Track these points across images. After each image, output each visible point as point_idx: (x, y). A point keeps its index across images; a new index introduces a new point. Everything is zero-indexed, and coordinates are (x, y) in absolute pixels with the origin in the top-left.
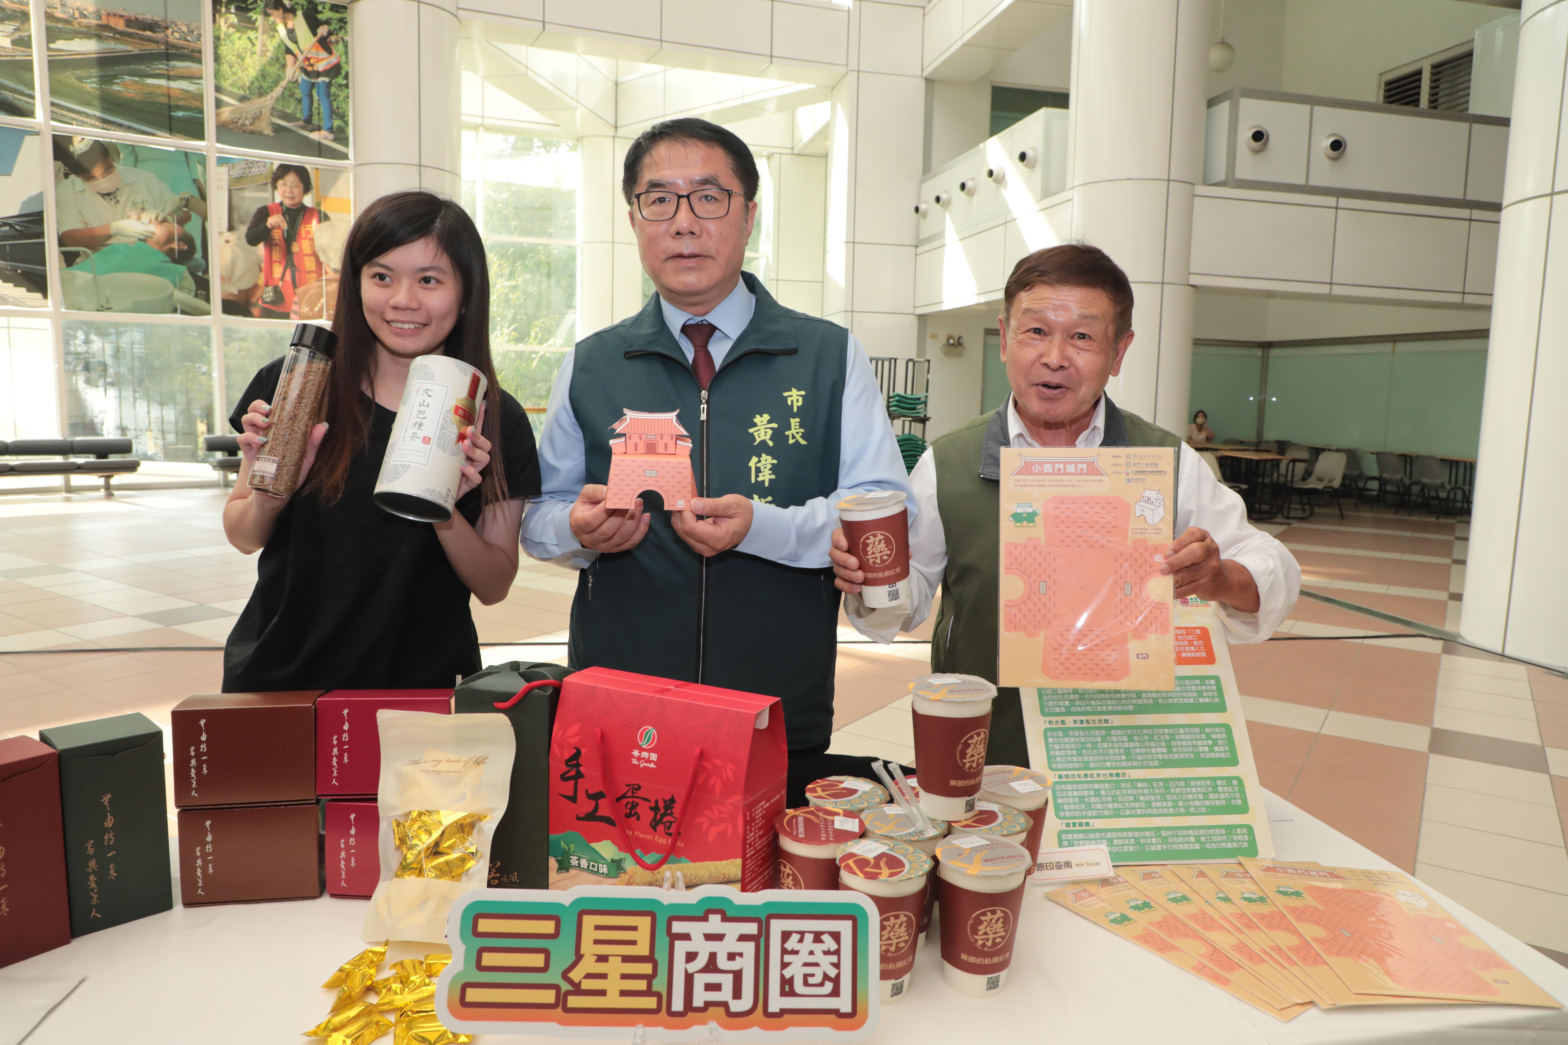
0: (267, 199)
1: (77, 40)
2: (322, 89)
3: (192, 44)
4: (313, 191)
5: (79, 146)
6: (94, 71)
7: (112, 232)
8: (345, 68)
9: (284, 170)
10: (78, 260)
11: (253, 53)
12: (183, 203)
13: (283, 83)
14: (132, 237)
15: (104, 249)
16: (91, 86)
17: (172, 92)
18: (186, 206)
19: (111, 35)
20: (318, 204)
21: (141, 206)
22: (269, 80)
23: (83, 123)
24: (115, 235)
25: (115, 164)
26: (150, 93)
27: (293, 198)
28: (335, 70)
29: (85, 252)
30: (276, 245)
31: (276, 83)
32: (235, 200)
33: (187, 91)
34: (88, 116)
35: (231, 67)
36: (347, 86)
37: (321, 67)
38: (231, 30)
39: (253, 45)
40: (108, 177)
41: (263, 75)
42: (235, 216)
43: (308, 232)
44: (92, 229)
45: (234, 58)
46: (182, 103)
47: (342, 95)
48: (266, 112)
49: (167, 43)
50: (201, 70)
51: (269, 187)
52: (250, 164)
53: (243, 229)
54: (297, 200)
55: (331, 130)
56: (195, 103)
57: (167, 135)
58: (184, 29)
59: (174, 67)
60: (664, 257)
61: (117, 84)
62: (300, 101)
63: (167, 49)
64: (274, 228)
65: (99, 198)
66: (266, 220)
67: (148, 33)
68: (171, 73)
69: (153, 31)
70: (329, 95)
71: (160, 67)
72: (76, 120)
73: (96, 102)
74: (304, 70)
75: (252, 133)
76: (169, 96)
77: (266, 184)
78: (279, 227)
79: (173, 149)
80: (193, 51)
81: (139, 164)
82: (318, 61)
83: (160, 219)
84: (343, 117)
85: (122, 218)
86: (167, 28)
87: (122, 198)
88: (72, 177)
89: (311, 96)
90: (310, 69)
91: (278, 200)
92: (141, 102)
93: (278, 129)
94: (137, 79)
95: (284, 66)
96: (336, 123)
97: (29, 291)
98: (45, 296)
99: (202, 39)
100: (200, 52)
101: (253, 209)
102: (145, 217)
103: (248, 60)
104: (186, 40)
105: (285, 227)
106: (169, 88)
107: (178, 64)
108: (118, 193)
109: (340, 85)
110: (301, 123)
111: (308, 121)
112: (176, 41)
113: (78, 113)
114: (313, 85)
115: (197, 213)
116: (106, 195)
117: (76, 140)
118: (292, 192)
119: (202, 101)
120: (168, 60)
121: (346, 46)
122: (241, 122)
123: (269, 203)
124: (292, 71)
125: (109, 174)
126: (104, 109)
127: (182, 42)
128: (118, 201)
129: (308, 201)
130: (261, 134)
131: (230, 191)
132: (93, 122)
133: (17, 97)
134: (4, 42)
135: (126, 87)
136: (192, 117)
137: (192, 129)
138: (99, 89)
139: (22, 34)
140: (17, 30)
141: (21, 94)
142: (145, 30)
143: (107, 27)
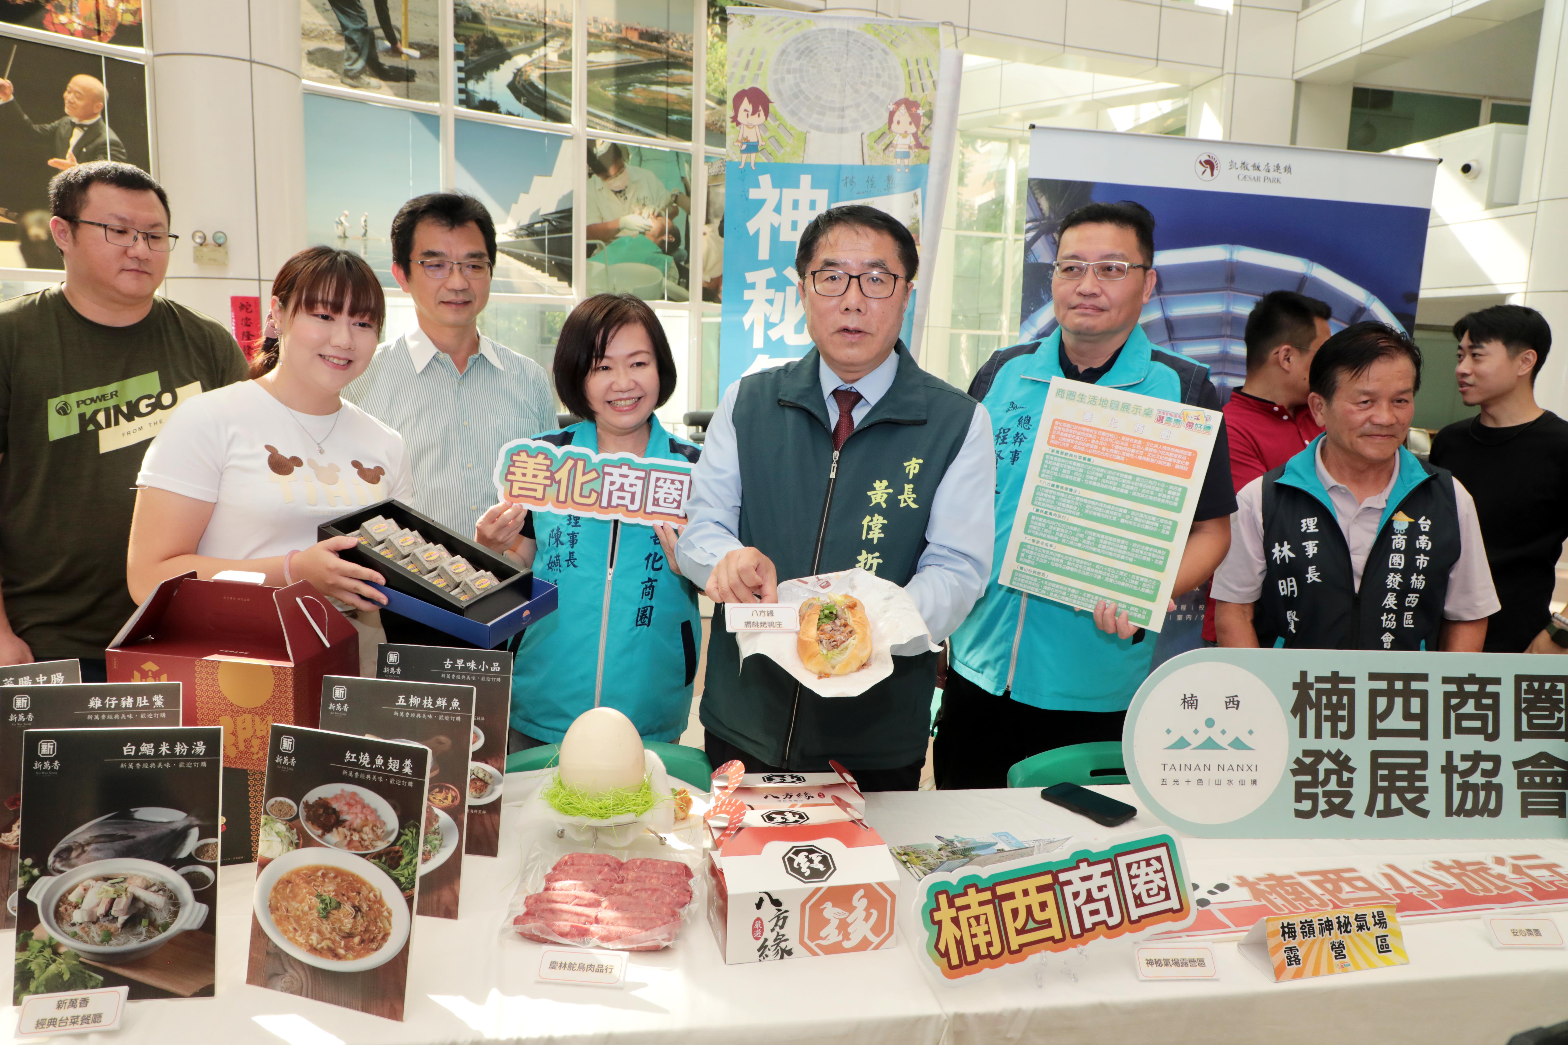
1: (603, 52)
3: (686, 53)
5: (601, 149)
7: (621, 225)
10: (595, 252)
12: (674, 199)
14: (635, 230)
15: (615, 241)
16: (610, 93)
17: (669, 97)
18: (675, 201)
19: (628, 46)
21: (642, 202)
23: (604, 128)
24: (623, 228)
25: (626, 164)
26: (654, 99)
29: (600, 245)
33: (680, 97)
34: (608, 120)
35: (714, 73)
38: (716, 39)
40: (620, 176)
44: (607, 223)
45: (717, 65)
46: (676, 107)
49: (668, 53)
50: (691, 77)
53: (717, 222)
56: (685, 107)
57: (664, 137)
58: (681, 39)
59: (672, 74)
60: (832, 330)
61: (630, 91)
63: (668, 58)
65: (613, 195)
67: (655, 44)
68: (670, 80)
69: (658, 42)
71: (662, 75)
72: (599, 124)
73: (613, 108)
76: (667, 101)
79: (668, 150)
80: (687, 59)
81: (643, 163)
83: (656, 214)
85: (629, 213)
86: (668, 39)
87: (629, 195)
88: (594, 176)
92: (648, 107)
94: (644, 86)
97: (559, 280)
98: (570, 285)
99: (694, 48)
100: (691, 60)
102: (647, 211)
104: (682, 49)
106: (667, 94)
107: (675, 71)
108: (627, 190)
112: (674, 51)
113: (601, 118)
115: (683, 208)
116: (618, 193)
117: (599, 142)
119: (691, 106)
120: (668, 68)
122: (719, 124)
125: (621, 173)
126: (619, 114)
127: (679, 52)
128: (626, 198)
132: (612, 126)
133: (559, 105)
134: (553, 57)
135: (636, 94)
136: (685, 120)
137: (683, 131)
138: (616, 96)
139: (567, 49)
140: (563, 45)
141: (562, 102)
142: (652, 41)
143: (625, 40)
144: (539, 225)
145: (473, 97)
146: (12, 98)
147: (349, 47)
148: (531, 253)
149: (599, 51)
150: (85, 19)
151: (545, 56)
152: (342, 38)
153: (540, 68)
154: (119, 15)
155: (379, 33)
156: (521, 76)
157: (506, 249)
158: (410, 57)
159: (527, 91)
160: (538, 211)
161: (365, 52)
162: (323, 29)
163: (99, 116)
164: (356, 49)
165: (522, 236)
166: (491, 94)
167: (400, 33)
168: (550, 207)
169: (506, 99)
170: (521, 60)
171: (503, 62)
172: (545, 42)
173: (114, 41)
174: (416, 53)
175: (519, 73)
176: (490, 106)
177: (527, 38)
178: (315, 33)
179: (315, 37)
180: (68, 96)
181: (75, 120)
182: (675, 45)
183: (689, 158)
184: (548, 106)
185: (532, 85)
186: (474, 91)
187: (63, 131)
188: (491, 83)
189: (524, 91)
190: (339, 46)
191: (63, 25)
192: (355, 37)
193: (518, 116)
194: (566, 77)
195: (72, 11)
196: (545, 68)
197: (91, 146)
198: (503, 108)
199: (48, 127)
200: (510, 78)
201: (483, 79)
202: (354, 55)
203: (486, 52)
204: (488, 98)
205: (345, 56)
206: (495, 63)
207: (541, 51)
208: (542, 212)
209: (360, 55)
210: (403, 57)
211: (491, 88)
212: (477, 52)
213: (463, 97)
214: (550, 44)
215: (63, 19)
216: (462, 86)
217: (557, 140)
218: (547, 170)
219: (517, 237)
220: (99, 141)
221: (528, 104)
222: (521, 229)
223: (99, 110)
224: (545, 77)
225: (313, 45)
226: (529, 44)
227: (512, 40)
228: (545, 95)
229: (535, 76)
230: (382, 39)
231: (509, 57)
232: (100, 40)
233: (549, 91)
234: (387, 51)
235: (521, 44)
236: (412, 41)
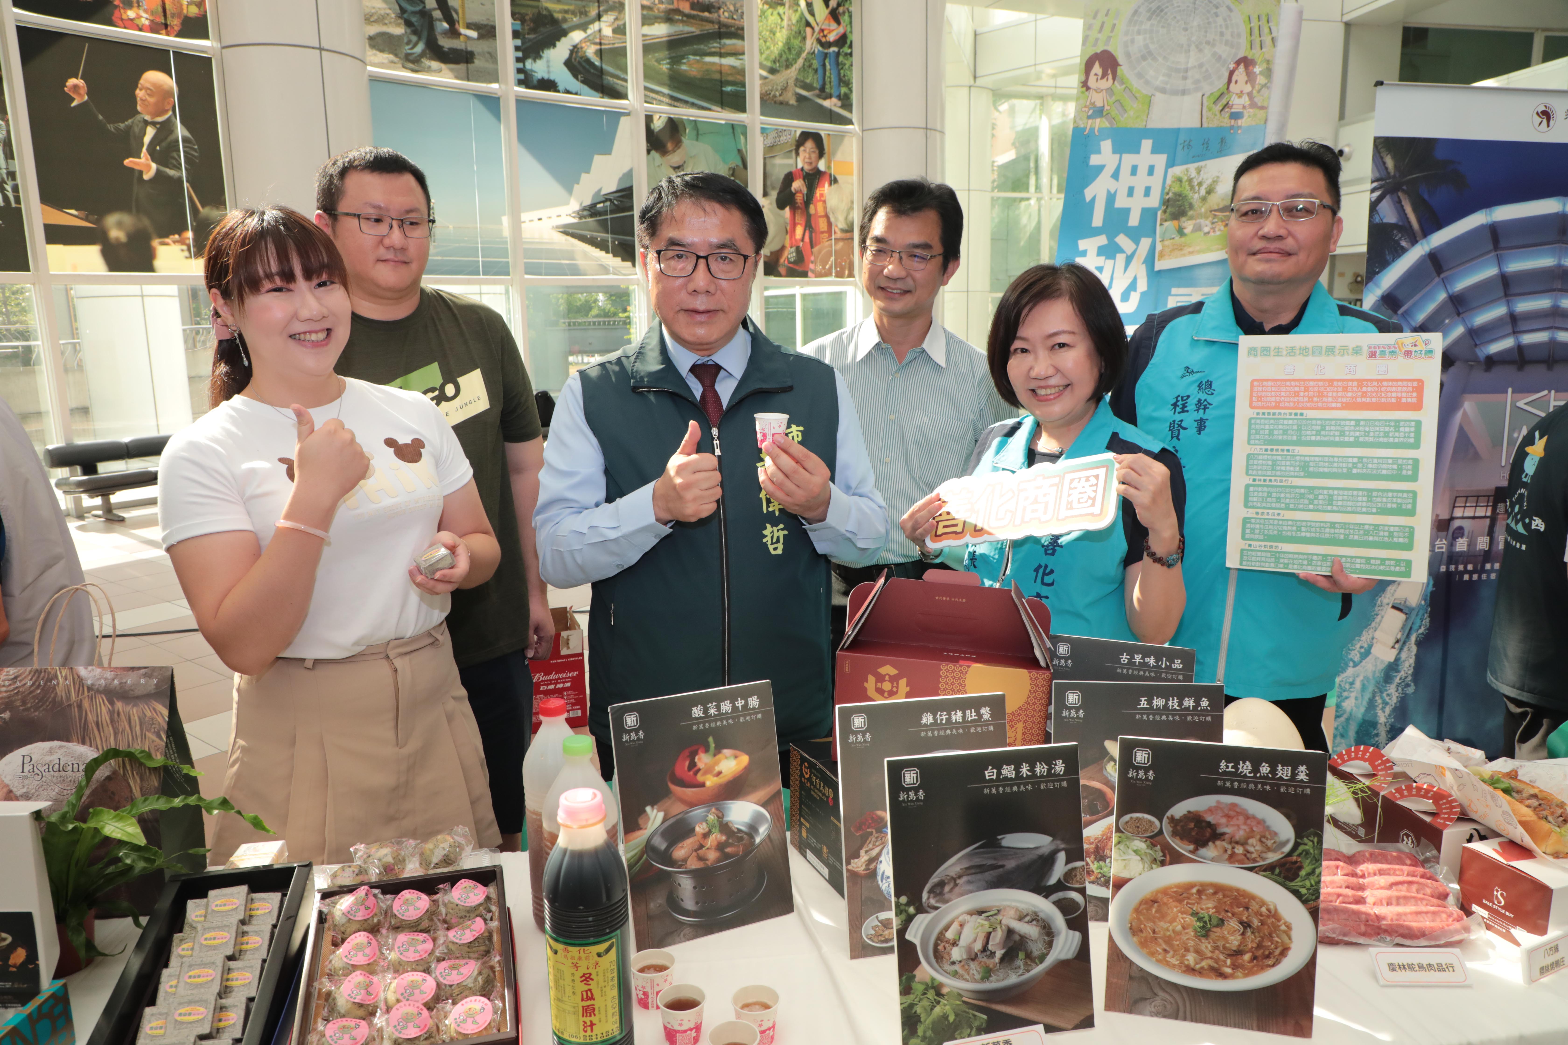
0: (790, 165)
2: (833, 59)
3: (737, 22)
4: (826, 156)
5: (658, 124)
6: (666, 53)
8: (850, 37)
9: (806, 136)
11: (782, 28)
12: (731, 172)
13: (804, 55)
16: (665, 67)
18: (732, 175)
19: (680, 18)
20: (829, 167)
22: (794, 52)
23: (660, 102)
25: (683, 139)
27: (811, 163)
28: (843, 40)
30: (799, 208)
31: (799, 55)
32: (768, 167)
33: (734, 67)
34: (663, 95)
36: (851, 54)
37: (832, 37)
38: (766, 7)
39: (782, 20)
40: (678, 151)
41: (788, 47)
42: (768, 183)
43: (822, 195)
46: (730, 78)
47: (848, 63)
48: (791, 82)
49: (719, 23)
51: (794, 153)
52: (780, 132)
53: (774, 194)
54: (814, 165)
55: (839, 97)
56: (739, 78)
57: (719, 109)
58: (732, 8)
62: (816, 71)
63: (719, 28)
64: (797, 192)
66: (791, 185)
67: (706, 14)
69: (710, 12)
70: (838, 63)
71: (715, 45)
73: (668, 82)
74: (819, 41)
75: (781, 103)
76: (721, 72)
77: (791, 151)
78: (800, 191)
80: (738, 29)
81: (700, 137)
82: (831, 31)
84: (848, 84)
86: (719, 8)
88: (653, 152)
89: (824, 65)
90: (823, 40)
91: (800, 166)
92: (701, 80)
93: (800, 98)
95: (804, 39)
96: (844, 90)
97: (623, 260)
99: (745, 17)
100: (742, 29)
101: (782, 176)
103: (778, 35)
104: (733, 19)
105: (805, 191)
106: (721, 65)
107: (727, 42)
108: (685, 165)
109: (846, 54)
110: (817, 92)
111: (822, 89)
112: (726, 20)
114: (826, 55)
116: (676, 168)
117: (656, 117)
118: (810, 158)
119: (744, 76)
120: (720, 38)
121: (850, 17)
122: (772, 93)
123: (793, 169)
124: (810, 44)
125: (679, 148)
127: (730, 21)
129: (822, 165)
130: (787, 104)
131: (765, 159)
132: (667, 100)
133: (616, 81)
134: (607, 31)
135: (690, 66)
136: (737, 91)
137: (738, 102)
138: (670, 69)
139: (621, 23)
140: (616, 19)
141: (618, 78)
142: (703, 11)
143: (677, 11)
144: (601, 205)
145: (532, 76)
146: (86, 98)
147: (409, 31)
148: (595, 234)
149: (653, 24)
150: (152, 13)
151: (600, 31)
152: (401, 21)
153: (595, 44)
154: (185, 7)
155: (437, 14)
156: (577, 52)
157: (571, 231)
158: (468, 38)
159: (584, 68)
160: (600, 190)
161: (425, 34)
162: (382, 12)
163: (170, 113)
164: (415, 32)
165: (585, 217)
166: (549, 72)
167: (457, 13)
168: (611, 186)
169: (563, 76)
170: (576, 36)
171: (559, 40)
172: (599, 17)
173: (180, 35)
174: (473, 34)
175: (575, 49)
176: (548, 85)
177: (581, 13)
178: (375, 17)
179: (375, 21)
180: (140, 93)
181: (148, 118)
182: (726, 14)
183: (744, 129)
184: (605, 82)
185: (588, 61)
186: (532, 71)
187: (136, 130)
188: (548, 61)
189: (581, 69)
190: (399, 30)
191: (132, 20)
192: (414, 19)
193: (576, 94)
194: (621, 52)
195: (139, 6)
196: (600, 44)
197: (164, 144)
198: (561, 87)
199: (122, 126)
200: (566, 55)
201: (540, 57)
202: (414, 38)
203: (542, 29)
204: (546, 77)
205: (406, 40)
206: (551, 41)
207: (595, 27)
208: (604, 192)
209: (420, 38)
210: (462, 38)
211: (548, 67)
212: (533, 30)
213: (522, 76)
214: (604, 18)
215: (131, 14)
216: (520, 65)
217: (615, 117)
218: (606, 149)
219: (580, 218)
220: (172, 138)
221: (585, 82)
222: (584, 209)
223: (170, 107)
224: (600, 53)
225: (373, 30)
226: (584, 19)
227: (567, 16)
228: (601, 71)
229: (590, 51)
230: (440, 20)
231: (565, 33)
232: (168, 34)
233: (605, 67)
234: (445, 33)
235: (576, 20)
236: (470, 21)
